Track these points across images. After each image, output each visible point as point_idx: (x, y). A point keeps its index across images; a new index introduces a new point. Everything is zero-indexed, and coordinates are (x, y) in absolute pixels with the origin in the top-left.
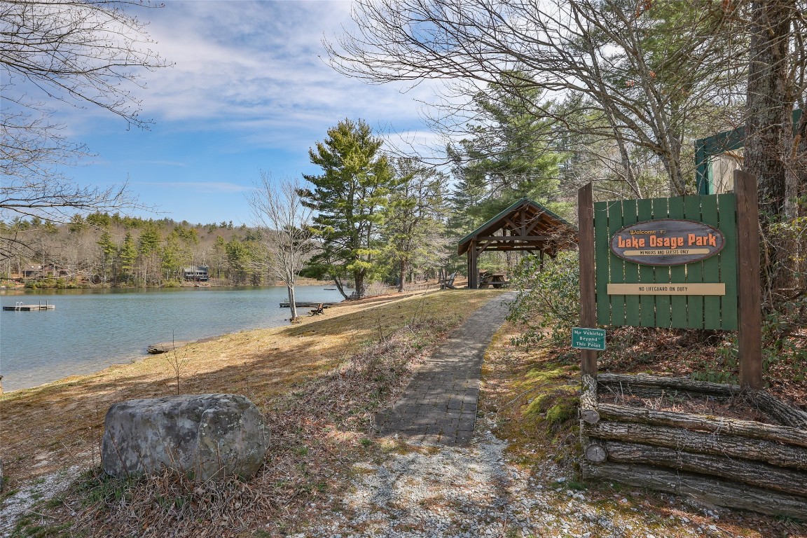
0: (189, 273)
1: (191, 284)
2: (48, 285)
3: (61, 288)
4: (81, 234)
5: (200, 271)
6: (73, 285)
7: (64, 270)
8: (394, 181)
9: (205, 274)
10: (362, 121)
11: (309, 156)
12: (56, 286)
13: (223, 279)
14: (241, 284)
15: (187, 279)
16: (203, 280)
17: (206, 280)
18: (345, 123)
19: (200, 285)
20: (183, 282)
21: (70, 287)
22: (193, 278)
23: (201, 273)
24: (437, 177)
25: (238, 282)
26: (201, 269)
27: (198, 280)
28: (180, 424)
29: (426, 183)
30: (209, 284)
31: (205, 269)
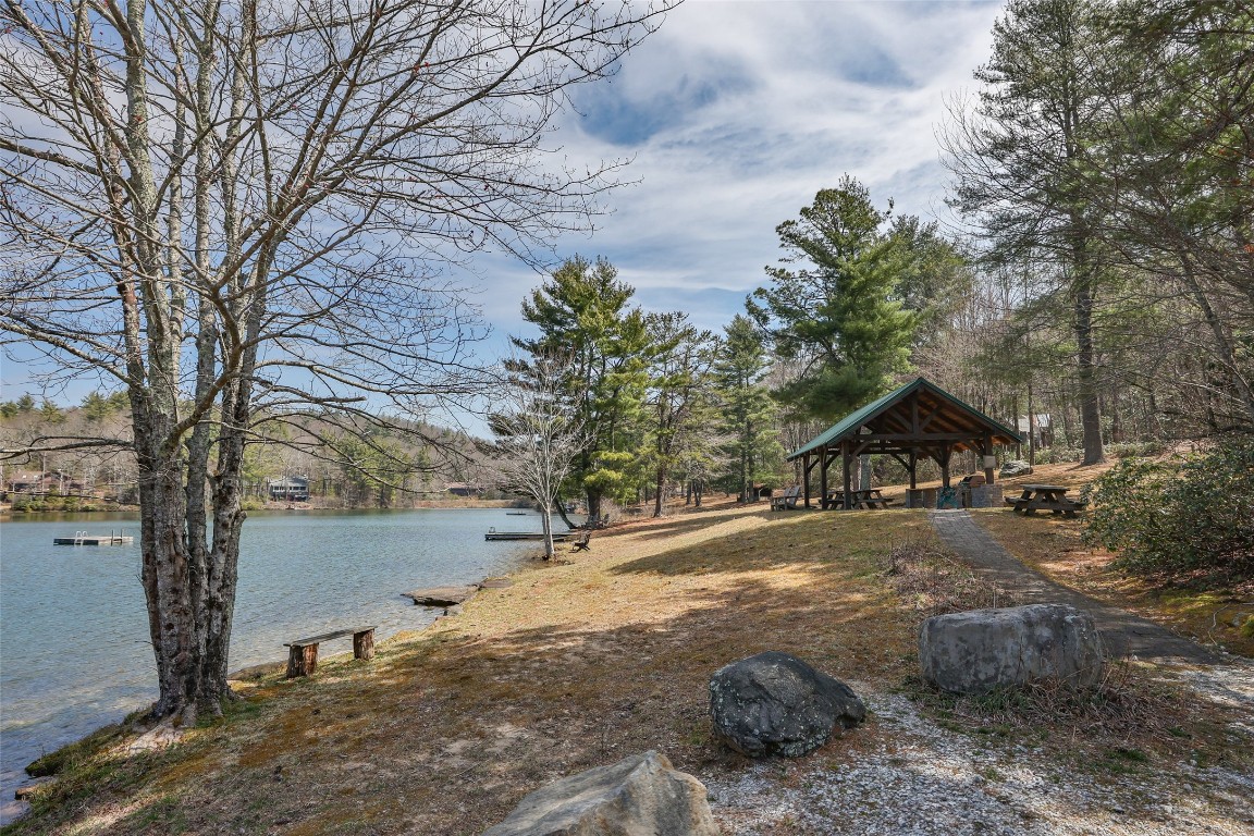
0: (277, 488)
1: (282, 505)
2: (50, 506)
3: (72, 511)
4: (104, 423)
5: (294, 485)
6: (91, 506)
7: (77, 482)
8: (652, 349)
9: (303, 488)
10: (602, 257)
11: (521, 308)
12: (64, 508)
13: (332, 497)
14: (360, 506)
15: (275, 497)
16: (299, 499)
17: (304, 499)
18: (574, 260)
19: (297, 506)
20: (268, 502)
21: (86, 510)
22: (284, 495)
23: (296, 488)
24: (713, 343)
25: (355, 503)
26: (296, 480)
27: (292, 498)
28: (1037, 633)
29: (695, 352)
30: (310, 506)
31: (304, 482)
